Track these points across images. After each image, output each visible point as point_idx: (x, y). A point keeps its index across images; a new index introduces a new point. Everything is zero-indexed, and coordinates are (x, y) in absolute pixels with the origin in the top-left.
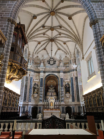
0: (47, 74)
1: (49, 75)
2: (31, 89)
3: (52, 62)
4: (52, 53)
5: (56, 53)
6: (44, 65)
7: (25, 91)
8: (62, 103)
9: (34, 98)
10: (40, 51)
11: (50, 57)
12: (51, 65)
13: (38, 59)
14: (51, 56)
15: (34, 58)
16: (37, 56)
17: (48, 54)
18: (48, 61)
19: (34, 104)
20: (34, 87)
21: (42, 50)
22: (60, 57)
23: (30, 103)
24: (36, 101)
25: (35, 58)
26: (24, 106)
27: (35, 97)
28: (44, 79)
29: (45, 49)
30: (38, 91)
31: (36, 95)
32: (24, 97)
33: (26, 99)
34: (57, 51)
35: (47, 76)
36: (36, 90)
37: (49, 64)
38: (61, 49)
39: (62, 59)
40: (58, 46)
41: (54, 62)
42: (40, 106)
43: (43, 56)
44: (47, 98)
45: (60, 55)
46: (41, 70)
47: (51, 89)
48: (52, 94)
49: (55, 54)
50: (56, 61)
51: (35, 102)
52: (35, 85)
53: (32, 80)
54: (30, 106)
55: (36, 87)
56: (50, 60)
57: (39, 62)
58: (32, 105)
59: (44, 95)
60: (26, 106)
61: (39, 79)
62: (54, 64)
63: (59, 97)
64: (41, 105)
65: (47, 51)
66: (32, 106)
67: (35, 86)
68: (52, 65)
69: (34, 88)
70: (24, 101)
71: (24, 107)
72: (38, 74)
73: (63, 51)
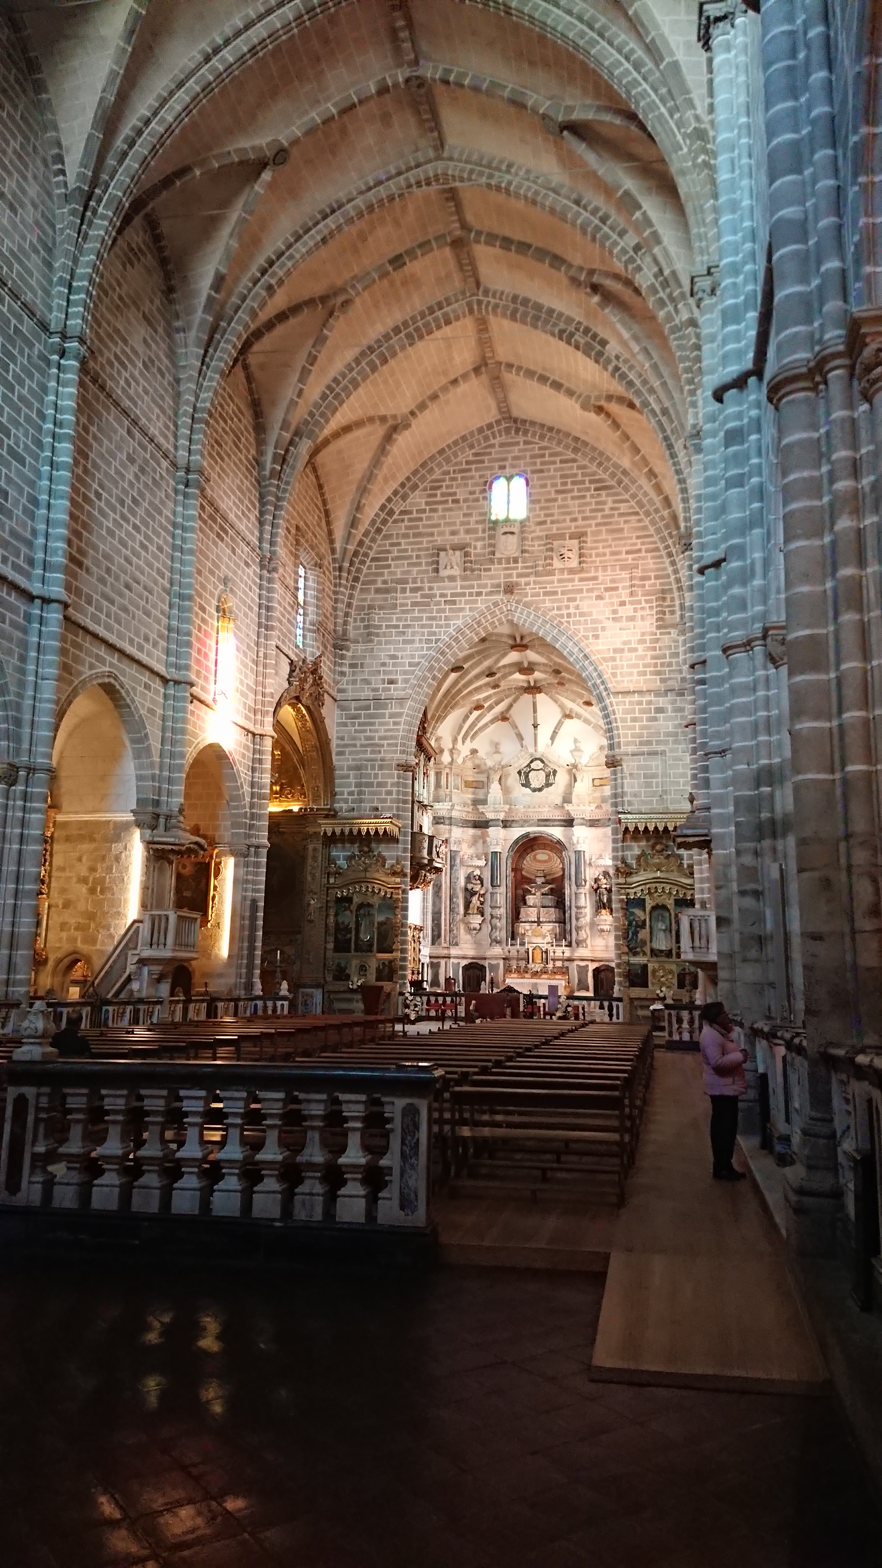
0: (516, 832)
1: (527, 835)
2: (458, 898)
3: (536, 779)
4: (535, 735)
5: (555, 733)
6: (506, 791)
7: (434, 904)
8: (581, 952)
9: (469, 930)
10: (486, 726)
11: (532, 755)
12: (534, 790)
13: (477, 762)
14: (531, 750)
15: (460, 761)
16: (474, 752)
17: (520, 737)
18: (519, 773)
19: (471, 953)
20: (466, 889)
21: (492, 721)
22: (577, 749)
23: (454, 951)
24: (477, 944)
25: (464, 761)
26: (435, 961)
27: (475, 929)
28: (505, 855)
29: (504, 717)
30: (482, 903)
31: (476, 920)
32: (433, 930)
33: (439, 936)
34: (559, 724)
35: (516, 842)
36: (475, 899)
37: (527, 784)
38: (579, 716)
39: (584, 760)
40: (562, 707)
41: (548, 776)
42: (494, 962)
43: (496, 748)
44: (521, 930)
45: (576, 741)
46: (490, 816)
47: (538, 894)
48: (539, 914)
49: (553, 738)
50: (555, 772)
51: (474, 946)
52: (468, 879)
53: (458, 861)
54: (456, 961)
55: (477, 888)
56: (529, 766)
57: (482, 778)
58: (464, 958)
59: (510, 921)
60: (443, 962)
61: (486, 855)
62: (548, 785)
63: (568, 927)
64: (496, 958)
65: (515, 727)
66: (464, 962)
67: (470, 886)
68: (540, 790)
69: (469, 893)
70: (433, 943)
71: (435, 966)
72: (478, 832)
73: (587, 721)
